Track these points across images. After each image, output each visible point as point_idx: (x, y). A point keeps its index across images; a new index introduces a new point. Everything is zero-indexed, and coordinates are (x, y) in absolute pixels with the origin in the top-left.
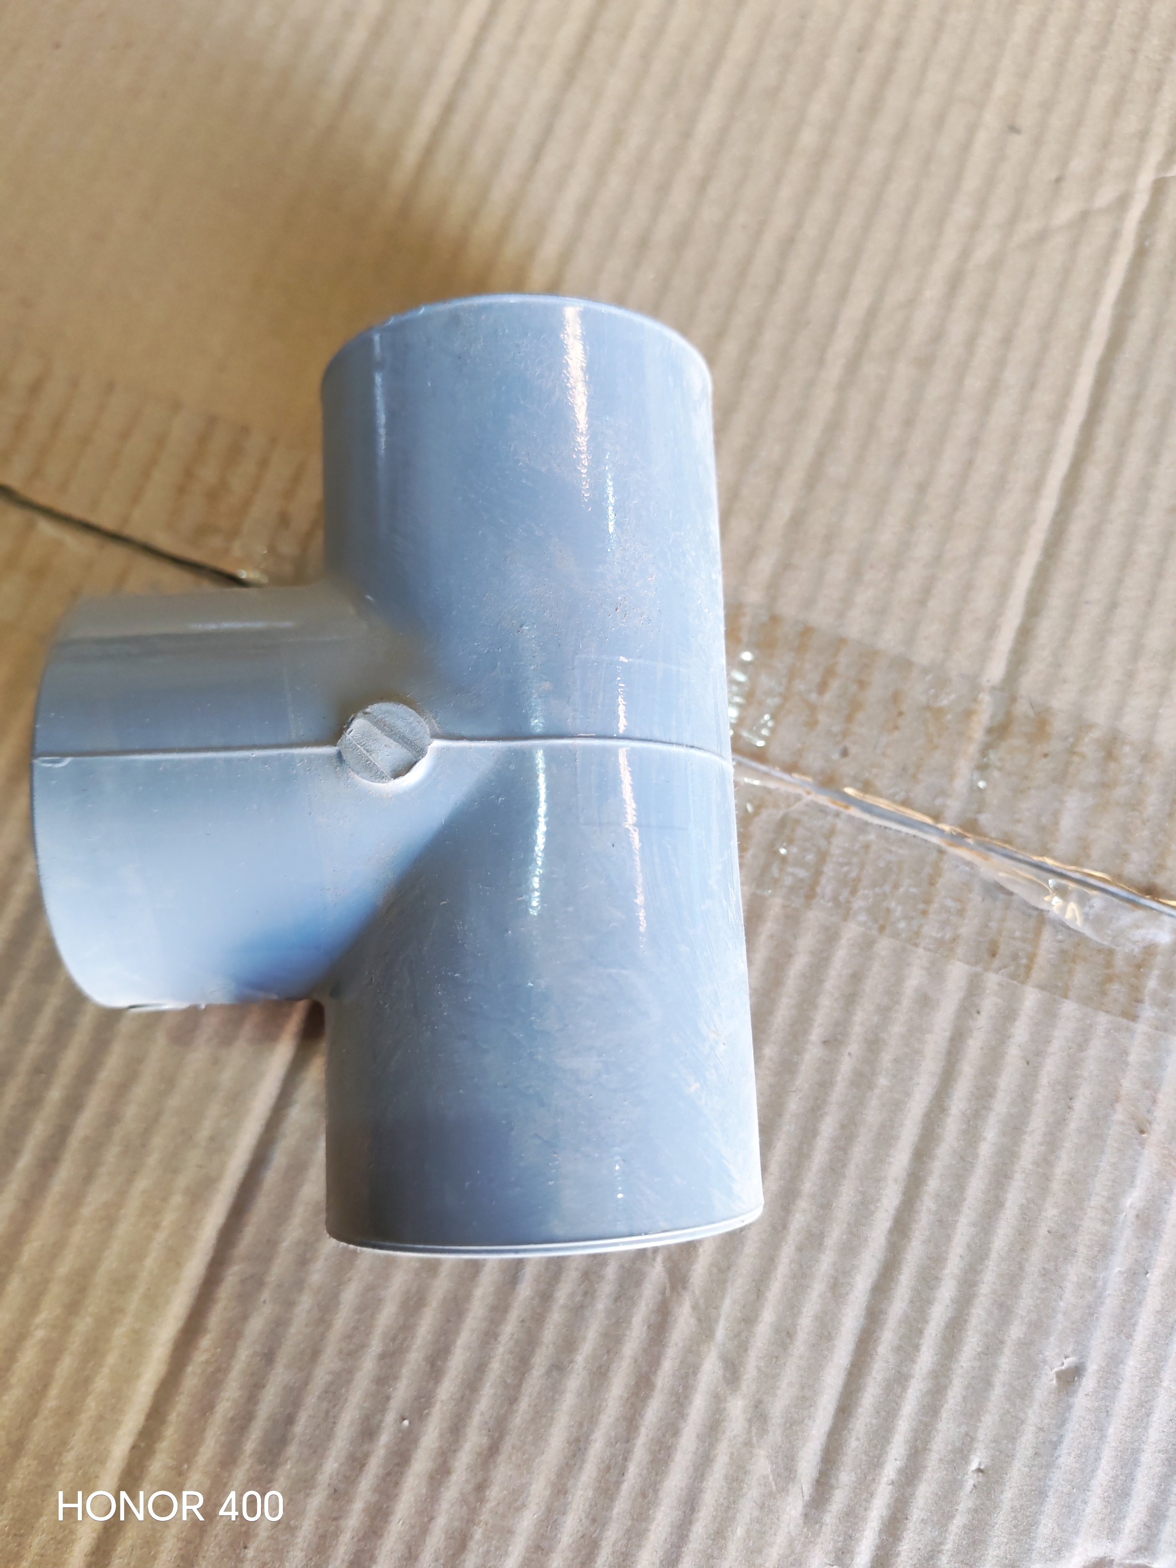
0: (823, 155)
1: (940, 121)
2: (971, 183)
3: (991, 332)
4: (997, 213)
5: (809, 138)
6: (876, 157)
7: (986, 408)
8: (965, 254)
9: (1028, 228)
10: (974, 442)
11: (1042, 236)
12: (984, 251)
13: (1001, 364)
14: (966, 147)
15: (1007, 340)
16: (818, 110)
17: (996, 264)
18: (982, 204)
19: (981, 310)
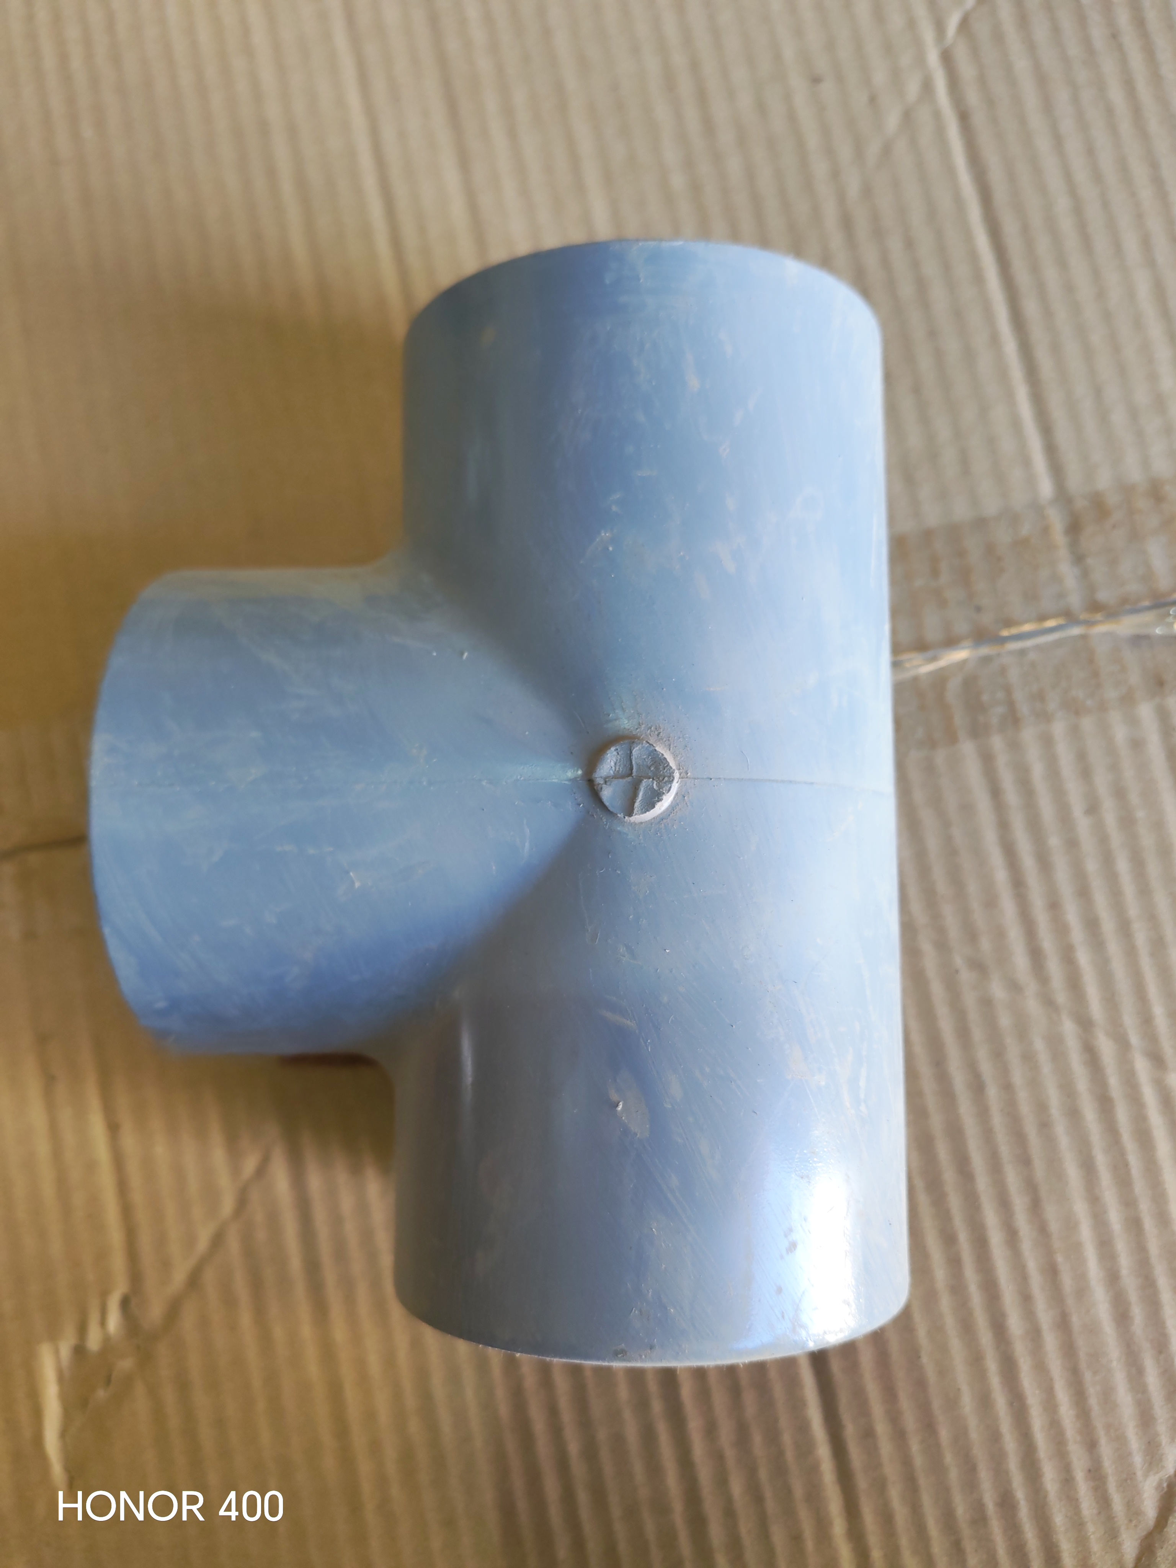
0: (696, 188)
1: (761, 108)
2: (813, 141)
3: (895, 244)
4: (845, 152)
5: (678, 181)
6: (734, 165)
7: (925, 303)
8: (841, 198)
9: (873, 150)
10: (932, 334)
11: (887, 150)
12: (853, 189)
13: (915, 265)
14: (792, 118)
15: (909, 244)
16: (671, 155)
17: (867, 191)
18: (830, 152)
19: (878, 233)
